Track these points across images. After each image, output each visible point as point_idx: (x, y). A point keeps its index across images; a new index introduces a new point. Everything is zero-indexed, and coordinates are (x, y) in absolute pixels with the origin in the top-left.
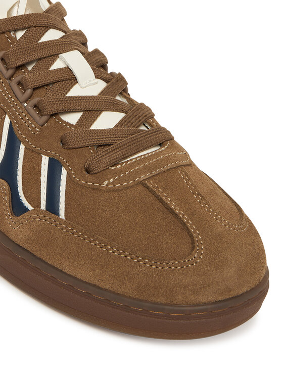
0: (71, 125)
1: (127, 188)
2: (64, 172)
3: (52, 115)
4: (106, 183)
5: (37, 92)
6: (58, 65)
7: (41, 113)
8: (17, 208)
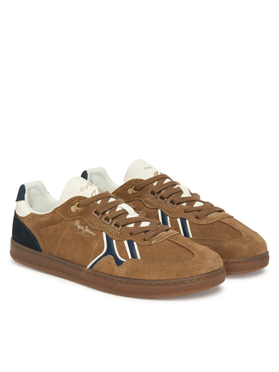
0: (132, 227)
1: (159, 243)
2: (135, 244)
3: (123, 226)
4: (153, 242)
5: (113, 220)
6: (118, 209)
7: (119, 227)
8: (119, 263)
